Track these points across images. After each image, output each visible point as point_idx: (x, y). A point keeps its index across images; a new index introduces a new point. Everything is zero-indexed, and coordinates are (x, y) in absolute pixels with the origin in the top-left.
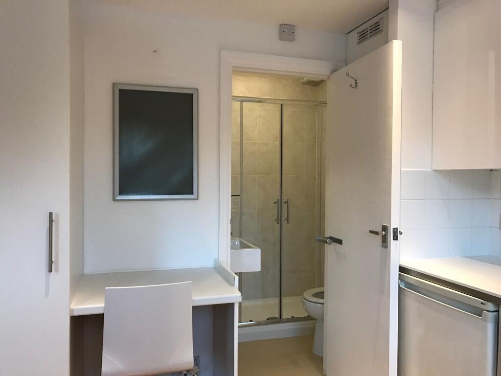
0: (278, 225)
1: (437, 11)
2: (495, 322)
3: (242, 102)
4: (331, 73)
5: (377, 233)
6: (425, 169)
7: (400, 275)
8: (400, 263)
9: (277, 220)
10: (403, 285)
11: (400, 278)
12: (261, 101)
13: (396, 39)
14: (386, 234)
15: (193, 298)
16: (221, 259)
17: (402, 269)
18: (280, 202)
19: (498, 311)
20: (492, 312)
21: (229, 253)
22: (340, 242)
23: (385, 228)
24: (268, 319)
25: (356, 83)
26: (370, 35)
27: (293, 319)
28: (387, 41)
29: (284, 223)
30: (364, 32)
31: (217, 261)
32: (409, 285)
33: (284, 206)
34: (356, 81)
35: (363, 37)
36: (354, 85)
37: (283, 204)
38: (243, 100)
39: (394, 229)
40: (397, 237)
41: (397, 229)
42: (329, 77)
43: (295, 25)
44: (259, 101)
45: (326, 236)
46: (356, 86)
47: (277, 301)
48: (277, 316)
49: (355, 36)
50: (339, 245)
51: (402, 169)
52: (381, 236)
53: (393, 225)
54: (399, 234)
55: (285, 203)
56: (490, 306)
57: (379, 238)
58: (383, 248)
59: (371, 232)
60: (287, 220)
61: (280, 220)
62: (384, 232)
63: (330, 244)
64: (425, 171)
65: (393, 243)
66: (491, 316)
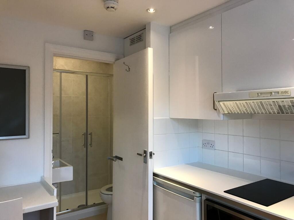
0: (85, 149)
1: (171, 33)
2: (200, 203)
3: (61, 73)
4: (116, 61)
5: (141, 155)
6: (165, 118)
7: (153, 178)
8: (154, 171)
9: (84, 145)
10: (155, 184)
11: (154, 180)
12: (74, 72)
13: (150, 47)
14: (146, 155)
15: (23, 208)
16: (45, 176)
17: (155, 175)
18: (86, 135)
19: (201, 196)
20: (199, 197)
21: (51, 172)
22: (121, 159)
23: (145, 152)
24: (78, 207)
25: (129, 68)
26: (136, 41)
27: (94, 205)
28: (145, 47)
29: (89, 147)
30: (133, 39)
31: (42, 178)
32: (159, 184)
33: (89, 136)
34: (129, 67)
35: (133, 42)
36: (128, 70)
37: (88, 135)
38: (62, 71)
39: (150, 152)
40: (152, 156)
41: (152, 152)
42: (114, 63)
43: (94, 31)
44: (73, 73)
45: (113, 156)
46: (129, 70)
47: (84, 193)
48: (85, 204)
49: (128, 41)
50: (121, 161)
51: (154, 118)
52: (143, 157)
53: (150, 150)
54: (153, 155)
55: (89, 134)
56: (198, 194)
57: (142, 158)
58: (144, 163)
59: (138, 154)
60: (91, 145)
61: (86, 145)
62: (145, 154)
63: (115, 161)
64: (166, 119)
65: (150, 161)
66: (198, 199)
